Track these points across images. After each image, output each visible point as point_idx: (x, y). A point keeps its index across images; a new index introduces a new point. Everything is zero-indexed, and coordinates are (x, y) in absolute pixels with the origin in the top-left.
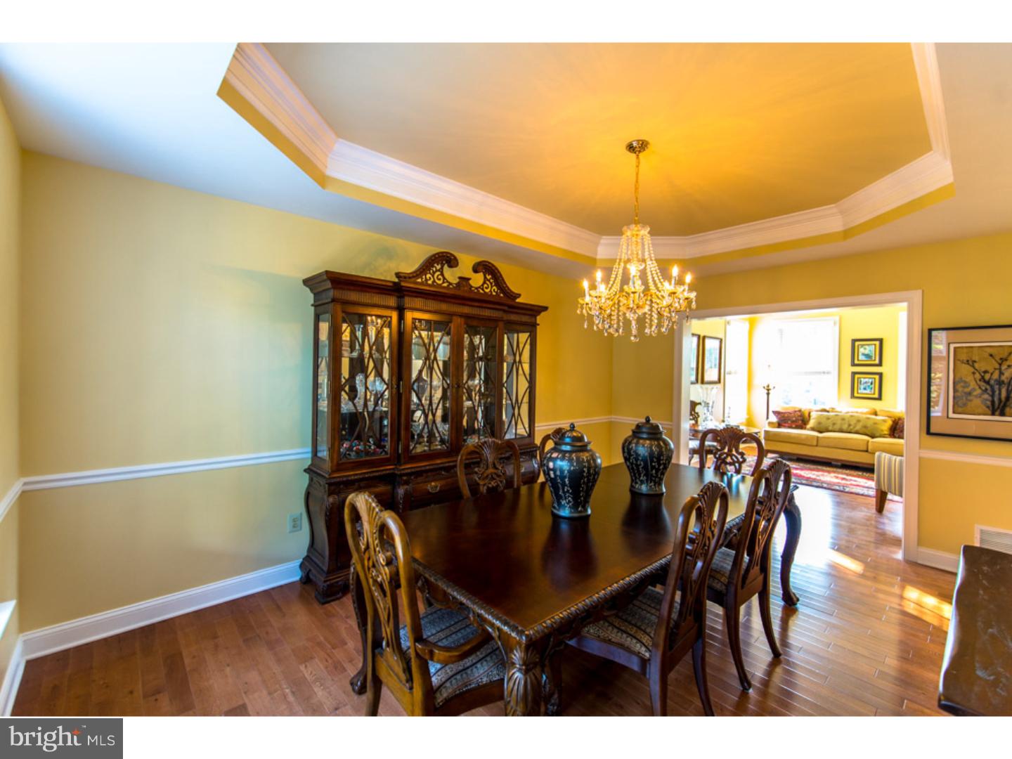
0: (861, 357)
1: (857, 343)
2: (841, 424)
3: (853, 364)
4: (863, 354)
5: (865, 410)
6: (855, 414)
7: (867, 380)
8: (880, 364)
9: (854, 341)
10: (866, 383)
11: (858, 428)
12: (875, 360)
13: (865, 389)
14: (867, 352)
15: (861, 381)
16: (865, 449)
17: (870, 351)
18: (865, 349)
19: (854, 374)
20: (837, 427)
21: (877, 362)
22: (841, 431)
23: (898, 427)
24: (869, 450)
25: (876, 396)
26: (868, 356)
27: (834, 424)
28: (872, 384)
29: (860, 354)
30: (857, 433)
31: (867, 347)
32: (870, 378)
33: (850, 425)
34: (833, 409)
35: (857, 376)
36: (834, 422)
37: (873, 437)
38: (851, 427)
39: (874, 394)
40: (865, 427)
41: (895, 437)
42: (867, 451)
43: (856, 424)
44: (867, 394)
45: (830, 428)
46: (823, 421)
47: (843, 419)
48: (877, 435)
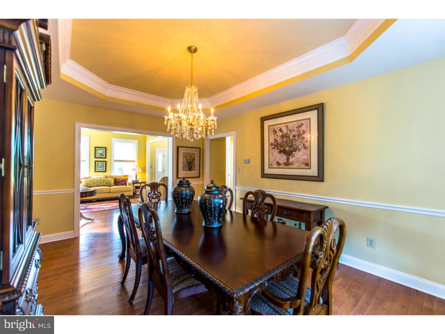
0: (98, 155)
1: (97, 149)
2: (97, 183)
3: (95, 157)
4: (99, 153)
5: (103, 176)
6: (102, 178)
7: (101, 164)
8: (105, 158)
9: (96, 148)
10: (100, 165)
11: (104, 184)
12: (104, 156)
13: (100, 168)
14: (101, 152)
15: (98, 165)
16: (109, 191)
17: (102, 152)
18: (100, 151)
19: (96, 161)
20: (95, 185)
21: (104, 157)
22: (98, 186)
23: (116, 181)
24: (111, 192)
25: (104, 170)
26: (101, 154)
27: (94, 183)
28: (102, 165)
29: (98, 153)
30: (104, 186)
31: (101, 150)
32: (102, 163)
33: (101, 183)
34: (90, 177)
35: (97, 162)
36: (94, 182)
37: (110, 186)
38: (101, 184)
39: (104, 169)
40: (107, 183)
41: (116, 185)
42: (110, 192)
43: (103, 183)
44: (101, 170)
45: (93, 186)
46: (89, 182)
47: (97, 181)
48: (111, 185)
